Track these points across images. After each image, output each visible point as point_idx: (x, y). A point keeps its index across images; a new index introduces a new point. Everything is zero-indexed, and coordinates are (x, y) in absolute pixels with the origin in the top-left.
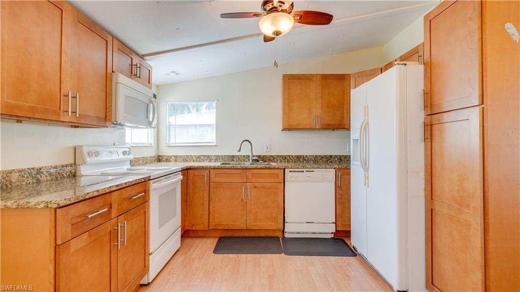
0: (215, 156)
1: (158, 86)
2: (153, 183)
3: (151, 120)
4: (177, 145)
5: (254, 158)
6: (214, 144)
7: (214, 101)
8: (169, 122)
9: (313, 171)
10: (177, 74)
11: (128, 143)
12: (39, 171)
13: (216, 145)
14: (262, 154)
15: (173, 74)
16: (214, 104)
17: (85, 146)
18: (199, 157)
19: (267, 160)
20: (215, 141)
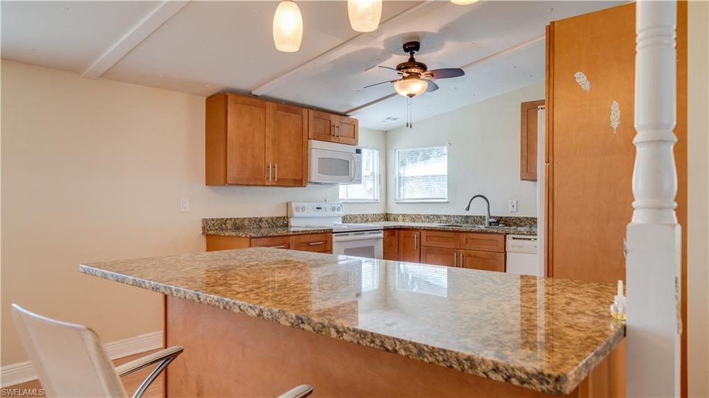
0: (445, 216)
1: (386, 132)
2: (336, 236)
3: (353, 176)
4: (405, 201)
5: (491, 220)
6: (446, 200)
7: (444, 145)
8: (399, 174)
9: (530, 239)
10: (395, 119)
11: (341, 199)
12: (261, 220)
13: (447, 202)
14: (504, 215)
15: (389, 120)
16: (445, 150)
17: (295, 202)
18: (428, 217)
19: (512, 224)
20: (447, 197)
